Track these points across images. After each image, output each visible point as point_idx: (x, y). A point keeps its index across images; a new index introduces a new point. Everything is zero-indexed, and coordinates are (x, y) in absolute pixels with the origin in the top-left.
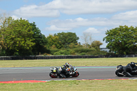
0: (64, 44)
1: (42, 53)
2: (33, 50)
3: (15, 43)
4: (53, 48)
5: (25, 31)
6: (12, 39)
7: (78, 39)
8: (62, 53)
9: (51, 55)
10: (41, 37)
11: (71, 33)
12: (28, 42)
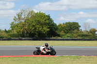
0: (70, 30)
1: (54, 36)
2: (48, 34)
3: (35, 29)
4: (62, 33)
6: (34, 26)
8: (68, 37)
9: (60, 38)
10: (54, 25)
11: (76, 23)
12: (45, 28)
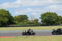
0: (22, 20)
1: (12, 24)
2: (8, 23)
4: (17, 22)
5: (4, 14)
7: (28, 18)
8: (21, 24)
9: (16, 25)
10: (11, 17)
11: (25, 15)
12: (5, 19)
